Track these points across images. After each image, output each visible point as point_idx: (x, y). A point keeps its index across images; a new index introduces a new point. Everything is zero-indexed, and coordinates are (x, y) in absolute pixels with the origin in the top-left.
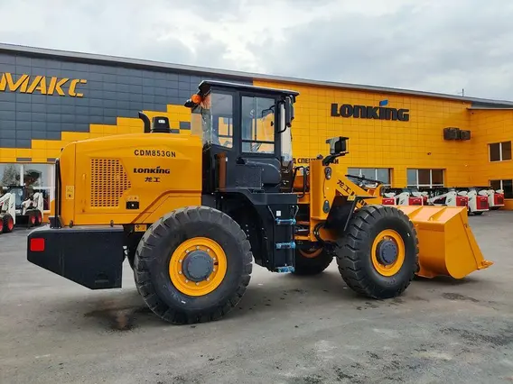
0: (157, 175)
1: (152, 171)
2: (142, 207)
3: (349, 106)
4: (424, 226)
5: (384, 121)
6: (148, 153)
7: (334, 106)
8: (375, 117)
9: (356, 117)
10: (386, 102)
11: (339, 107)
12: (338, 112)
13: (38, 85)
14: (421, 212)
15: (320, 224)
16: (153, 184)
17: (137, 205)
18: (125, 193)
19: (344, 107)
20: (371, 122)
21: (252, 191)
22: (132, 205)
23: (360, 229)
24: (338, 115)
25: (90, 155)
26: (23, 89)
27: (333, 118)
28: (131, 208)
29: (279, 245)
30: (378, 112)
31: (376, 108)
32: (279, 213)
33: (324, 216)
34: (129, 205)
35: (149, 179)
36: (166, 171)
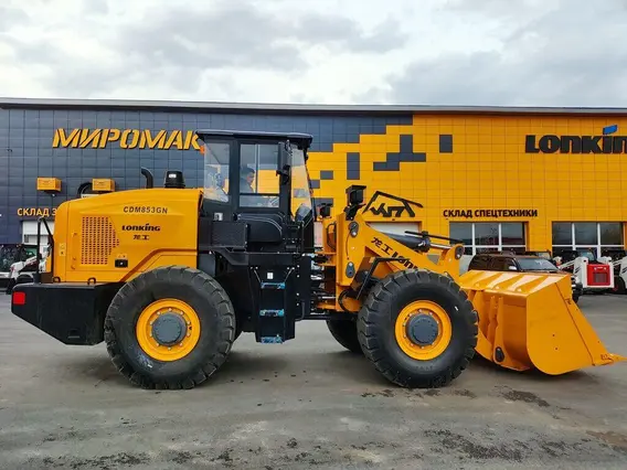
0: (147, 233)
1: (141, 228)
2: (131, 266)
3: (553, 138)
5: (612, 156)
6: (138, 209)
7: (530, 139)
8: (597, 151)
9: (565, 151)
10: (615, 129)
11: (537, 140)
12: (537, 147)
13: (175, 140)
15: (348, 291)
16: (141, 242)
17: (125, 264)
18: (114, 250)
19: (545, 139)
20: (590, 156)
21: (230, 249)
22: (121, 264)
23: (377, 299)
24: (537, 151)
25: (81, 213)
26: (160, 146)
27: (529, 154)
28: (121, 266)
29: (263, 312)
30: (600, 144)
31: (598, 138)
32: (270, 276)
33: (347, 282)
34: (118, 264)
35: (137, 237)
36: (156, 229)
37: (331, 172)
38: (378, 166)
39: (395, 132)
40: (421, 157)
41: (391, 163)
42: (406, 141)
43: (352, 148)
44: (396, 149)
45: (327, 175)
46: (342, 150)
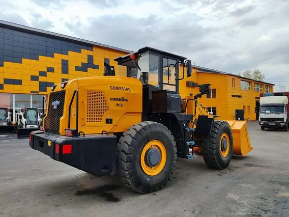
1: (120, 100)
2: (114, 122)
4: (238, 131)
6: (117, 88)
14: (235, 124)
16: (119, 108)
17: (111, 121)
18: (105, 113)
21: (177, 112)
22: (109, 121)
23: (216, 133)
25: (87, 88)
28: (109, 123)
29: (188, 143)
33: (195, 127)
34: (107, 121)
35: (118, 105)
36: (126, 100)
37: (53, 69)
38: (77, 69)
39: (85, 52)
40: (97, 67)
41: (83, 68)
42: (90, 58)
43: (64, 57)
44: (86, 62)
45: (51, 70)
46: (58, 57)
